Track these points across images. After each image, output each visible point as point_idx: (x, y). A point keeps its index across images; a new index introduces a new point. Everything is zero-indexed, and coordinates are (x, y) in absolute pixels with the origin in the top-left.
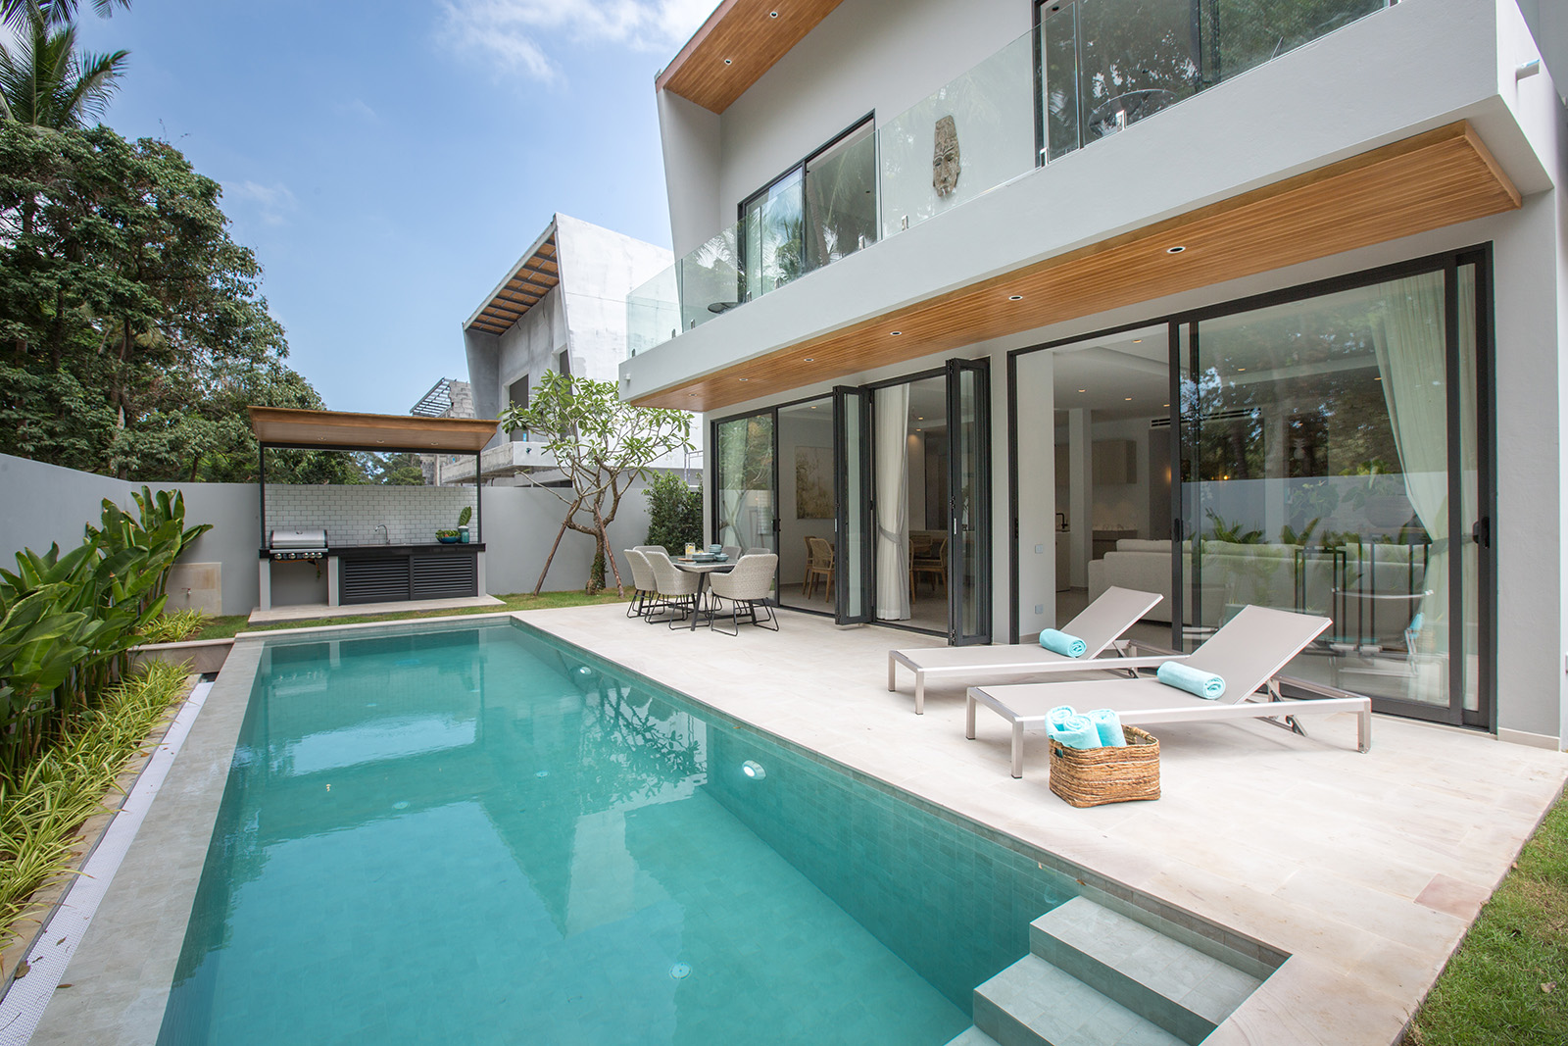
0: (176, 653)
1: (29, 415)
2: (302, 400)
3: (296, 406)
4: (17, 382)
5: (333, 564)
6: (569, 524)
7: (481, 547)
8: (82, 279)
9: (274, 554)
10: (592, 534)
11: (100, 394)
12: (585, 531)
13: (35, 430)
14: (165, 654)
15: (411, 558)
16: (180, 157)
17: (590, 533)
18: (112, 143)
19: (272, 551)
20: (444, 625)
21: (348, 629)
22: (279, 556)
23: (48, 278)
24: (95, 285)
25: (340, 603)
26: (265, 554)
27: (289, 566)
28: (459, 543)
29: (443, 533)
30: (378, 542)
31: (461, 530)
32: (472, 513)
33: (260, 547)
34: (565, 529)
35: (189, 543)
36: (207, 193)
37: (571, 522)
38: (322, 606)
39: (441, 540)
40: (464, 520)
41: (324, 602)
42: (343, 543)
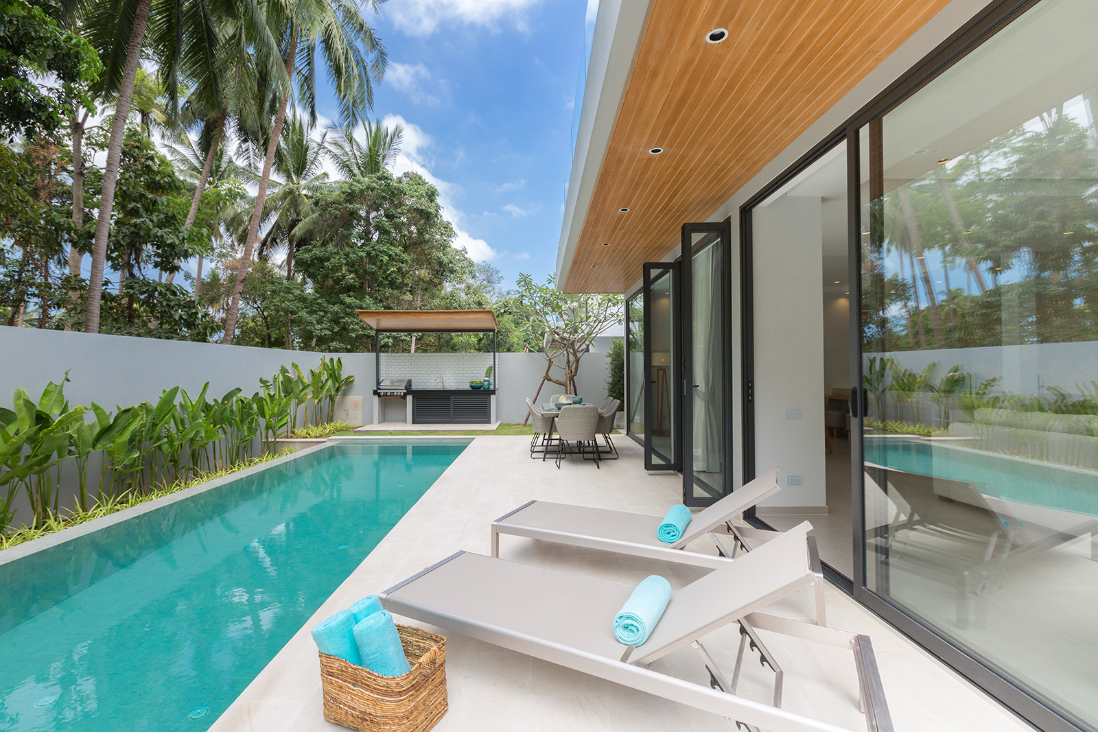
0: (302, 444)
1: (355, 320)
2: (480, 304)
3: (474, 307)
4: (350, 304)
5: (409, 398)
6: (547, 378)
7: (493, 392)
8: (375, 250)
9: (380, 393)
10: (562, 385)
11: (382, 307)
12: (558, 383)
13: (356, 326)
14: (297, 444)
15: (451, 398)
16: (420, 178)
17: (560, 384)
18: (387, 178)
19: (379, 391)
20: (435, 440)
21: (382, 439)
22: (389, 394)
23: (362, 251)
24: (380, 252)
25: (413, 423)
26: (375, 393)
27: (388, 400)
28: (482, 389)
29: (473, 382)
30: (440, 387)
31: (485, 381)
32: (491, 371)
33: (375, 389)
34: (544, 381)
35: (343, 386)
36: (432, 195)
37: (548, 376)
38: (403, 424)
39: (471, 387)
40: (488, 374)
41: (405, 421)
42: (414, 387)
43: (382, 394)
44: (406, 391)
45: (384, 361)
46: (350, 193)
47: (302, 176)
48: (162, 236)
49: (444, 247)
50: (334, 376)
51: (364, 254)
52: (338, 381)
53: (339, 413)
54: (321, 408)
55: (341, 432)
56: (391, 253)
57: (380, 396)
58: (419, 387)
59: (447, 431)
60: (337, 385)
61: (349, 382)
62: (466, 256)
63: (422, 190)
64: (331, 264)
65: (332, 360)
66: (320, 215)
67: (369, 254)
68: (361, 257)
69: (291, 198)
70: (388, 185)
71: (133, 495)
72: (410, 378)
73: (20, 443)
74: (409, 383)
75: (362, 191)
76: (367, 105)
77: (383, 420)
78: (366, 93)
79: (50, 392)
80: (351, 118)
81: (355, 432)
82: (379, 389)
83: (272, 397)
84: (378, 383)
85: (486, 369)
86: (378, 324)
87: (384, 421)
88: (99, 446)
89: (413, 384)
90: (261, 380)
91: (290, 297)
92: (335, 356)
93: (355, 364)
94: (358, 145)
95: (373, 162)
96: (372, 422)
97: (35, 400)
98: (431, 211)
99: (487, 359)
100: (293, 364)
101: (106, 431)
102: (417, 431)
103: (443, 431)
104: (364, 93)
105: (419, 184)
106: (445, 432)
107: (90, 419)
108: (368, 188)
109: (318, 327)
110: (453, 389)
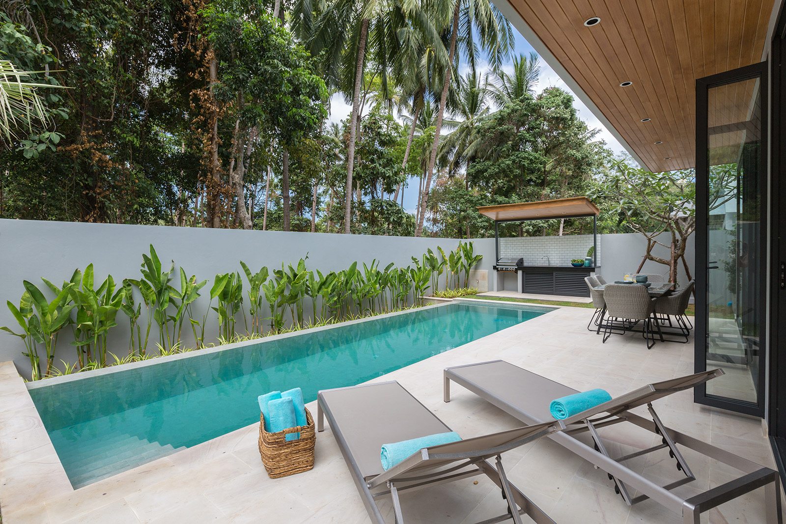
5: (520, 273)
6: (649, 257)
7: (594, 269)
10: (666, 263)
12: (661, 262)
14: (436, 301)
15: (554, 273)
16: (558, 90)
17: (664, 263)
18: (528, 99)
19: (497, 267)
22: (505, 269)
24: (522, 158)
25: (523, 292)
26: (495, 268)
27: (504, 274)
28: (583, 267)
29: (575, 261)
30: (546, 265)
31: (586, 259)
32: (594, 250)
33: (495, 265)
34: (645, 260)
35: (475, 261)
36: (567, 103)
37: (650, 255)
38: (514, 292)
39: (573, 265)
40: (589, 254)
41: (516, 290)
42: (525, 264)
43: (499, 269)
44: (517, 267)
45: (503, 244)
46: (500, 118)
47: (475, 113)
48: (384, 172)
49: (579, 145)
50: (468, 255)
51: (510, 162)
52: (470, 259)
53: (473, 282)
54: (458, 278)
55: (468, 296)
56: (531, 157)
57: (498, 271)
58: (529, 264)
59: (545, 300)
60: (470, 261)
61: (478, 260)
62: (605, 147)
63: (559, 100)
64: (488, 173)
65: (466, 243)
66: (482, 139)
67: (514, 161)
68: (508, 165)
69: (467, 131)
70: (528, 105)
71: (335, 320)
72: (522, 257)
73: (283, 288)
74: (521, 261)
75: (509, 114)
76: (510, 48)
77: (502, 288)
78: (508, 39)
79: (301, 263)
80: (496, 63)
81: (477, 296)
82: (498, 265)
83: (419, 269)
84: (497, 260)
85: (588, 249)
86: (497, 217)
87: (503, 290)
88: (320, 292)
89: (525, 262)
90: (412, 257)
91: (462, 200)
92: (468, 241)
93: (482, 246)
94: (509, 79)
95: (519, 88)
96: (492, 290)
97: (295, 268)
98: (566, 116)
99: (587, 241)
100: (438, 247)
101: (323, 284)
102: (521, 299)
103: (541, 300)
104: (506, 40)
105: (557, 96)
106: (542, 301)
107: (317, 279)
108: (513, 111)
109: (479, 220)
110: (558, 266)
